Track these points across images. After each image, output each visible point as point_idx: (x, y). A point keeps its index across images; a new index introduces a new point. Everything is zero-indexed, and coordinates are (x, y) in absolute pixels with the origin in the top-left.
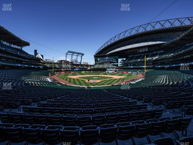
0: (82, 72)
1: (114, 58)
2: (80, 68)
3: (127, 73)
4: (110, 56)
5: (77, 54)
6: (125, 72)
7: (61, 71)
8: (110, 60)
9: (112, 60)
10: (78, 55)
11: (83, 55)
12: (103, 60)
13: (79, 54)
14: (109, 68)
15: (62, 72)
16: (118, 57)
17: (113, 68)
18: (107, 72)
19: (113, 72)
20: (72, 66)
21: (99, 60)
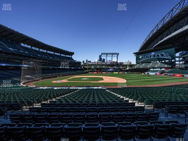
0: (115, 73)
1: (165, 53)
2: (114, 69)
3: (183, 76)
5: (111, 54)
6: (178, 75)
7: (95, 71)
8: (158, 56)
9: (163, 55)
10: (112, 56)
11: (118, 54)
12: (147, 57)
13: (113, 54)
14: (153, 68)
15: (94, 73)
17: (161, 68)
18: (146, 74)
19: (156, 74)
20: (107, 67)
21: (141, 57)
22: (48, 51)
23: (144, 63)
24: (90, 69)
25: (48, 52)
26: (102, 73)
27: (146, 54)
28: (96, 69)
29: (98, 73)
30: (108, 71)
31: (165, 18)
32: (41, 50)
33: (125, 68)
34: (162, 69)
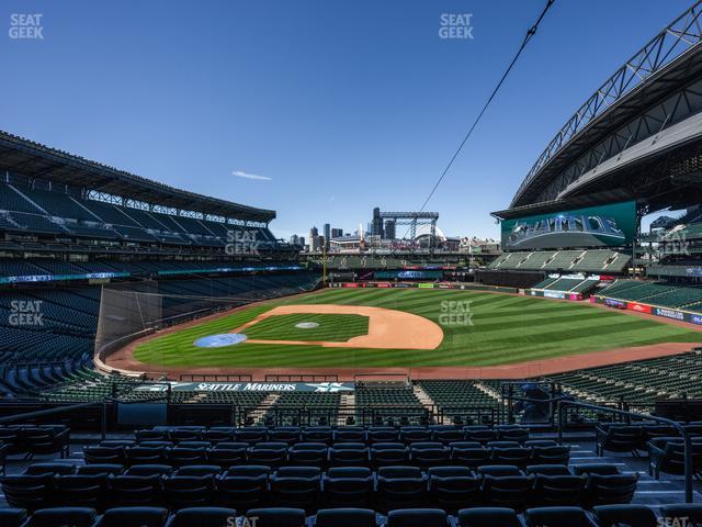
0: (422, 285)
1: (604, 217)
2: (421, 269)
4: (573, 209)
5: (410, 217)
6: (638, 308)
7: (350, 280)
8: (578, 227)
9: (594, 226)
10: (414, 223)
11: (437, 218)
12: (541, 229)
13: (416, 216)
14: (562, 272)
15: (349, 285)
16: (634, 203)
17: (588, 274)
18: (533, 293)
19: (567, 296)
20: (395, 263)
21: (518, 229)
22: (182, 211)
23: (530, 250)
24: (336, 270)
25: (184, 213)
26: (376, 286)
27: (537, 217)
28: (357, 270)
29: (361, 286)
30: (400, 280)
31: (601, 96)
32: (156, 207)
33: (459, 269)
34: (590, 278)
